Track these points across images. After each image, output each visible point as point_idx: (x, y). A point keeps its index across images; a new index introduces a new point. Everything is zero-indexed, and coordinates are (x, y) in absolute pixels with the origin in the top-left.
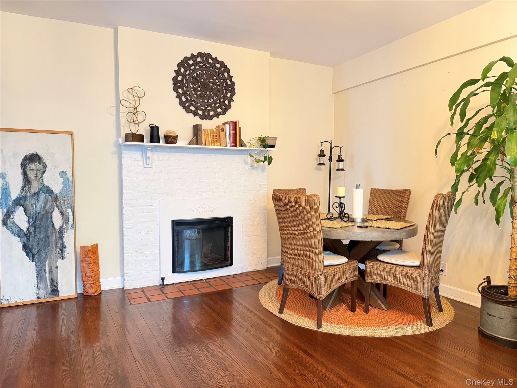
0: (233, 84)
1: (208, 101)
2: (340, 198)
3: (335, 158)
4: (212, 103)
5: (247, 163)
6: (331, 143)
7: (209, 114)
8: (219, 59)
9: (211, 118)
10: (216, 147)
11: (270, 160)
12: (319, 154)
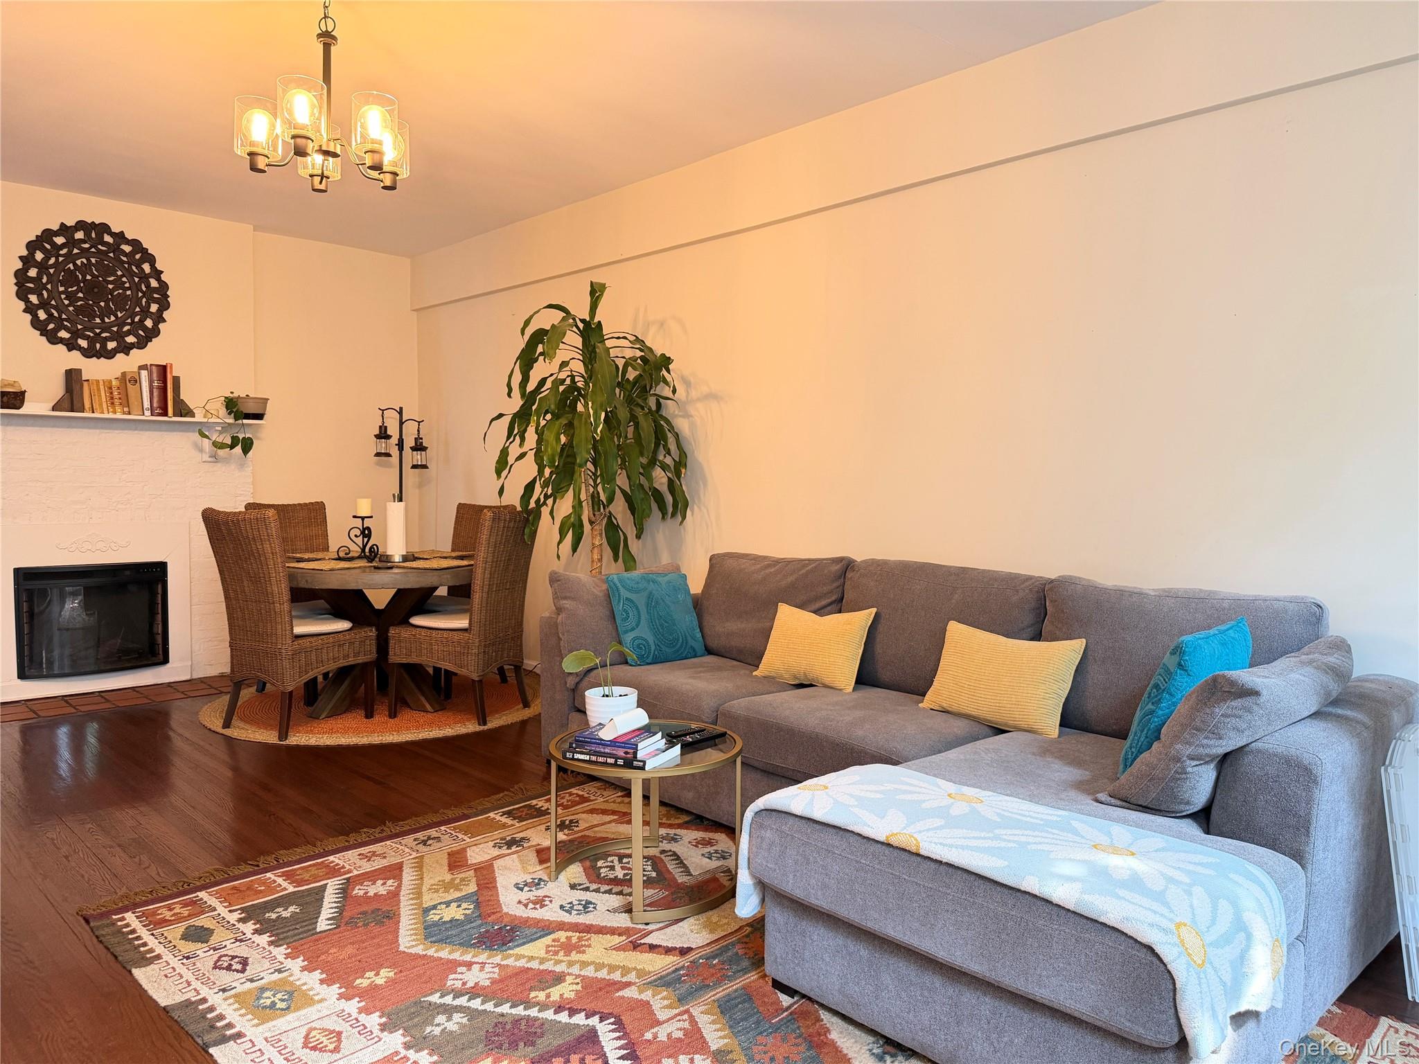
0: (164, 287)
1: (103, 320)
2: (363, 518)
3: (409, 442)
4: (112, 324)
5: (201, 450)
6: (401, 412)
7: (104, 346)
8: (129, 236)
9: (110, 355)
10: (119, 416)
11: (247, 446)
12: (378, 433)
